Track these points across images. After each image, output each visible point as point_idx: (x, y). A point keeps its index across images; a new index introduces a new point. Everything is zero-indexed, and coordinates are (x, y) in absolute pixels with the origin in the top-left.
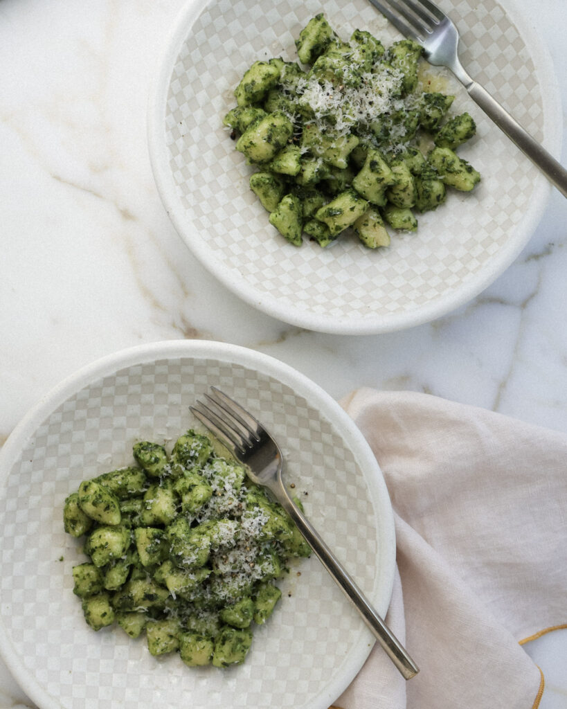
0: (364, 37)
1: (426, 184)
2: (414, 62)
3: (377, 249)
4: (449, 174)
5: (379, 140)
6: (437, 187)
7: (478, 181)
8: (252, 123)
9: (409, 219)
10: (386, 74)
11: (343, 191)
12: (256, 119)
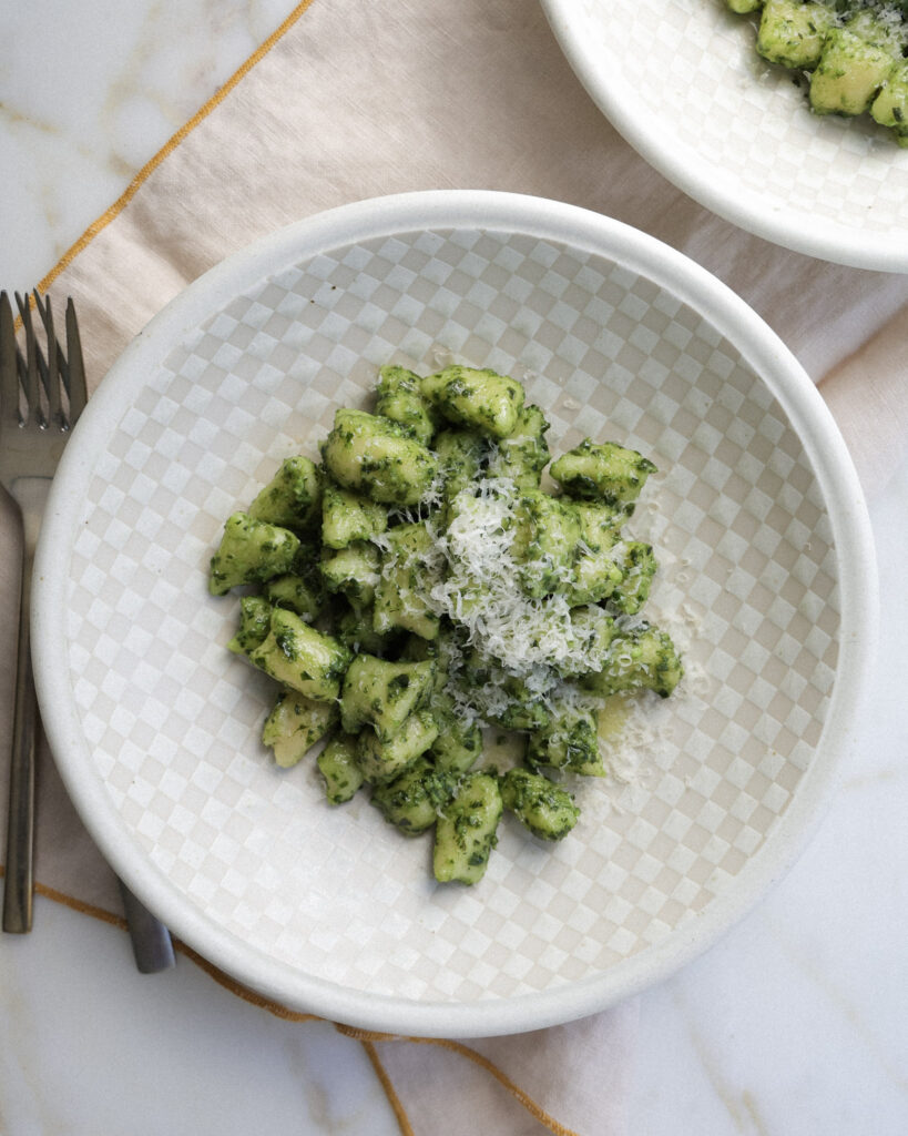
0: (640, 565)
1: (416, 791)
2: (635, 682)
3: (267, 750)
4: (452, 826)
5: (462, 670)
6: (422, 813)
7: (464, 884)
8: (393, 422)
9: (344, 784)
10: (586, 635)
11: (340, 643)
12: (404, 425)
